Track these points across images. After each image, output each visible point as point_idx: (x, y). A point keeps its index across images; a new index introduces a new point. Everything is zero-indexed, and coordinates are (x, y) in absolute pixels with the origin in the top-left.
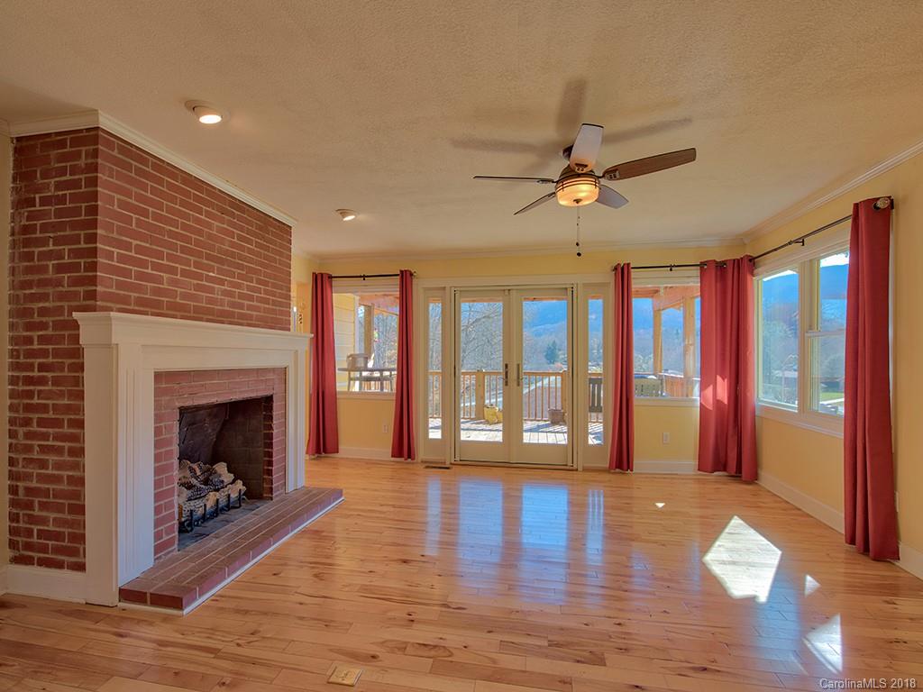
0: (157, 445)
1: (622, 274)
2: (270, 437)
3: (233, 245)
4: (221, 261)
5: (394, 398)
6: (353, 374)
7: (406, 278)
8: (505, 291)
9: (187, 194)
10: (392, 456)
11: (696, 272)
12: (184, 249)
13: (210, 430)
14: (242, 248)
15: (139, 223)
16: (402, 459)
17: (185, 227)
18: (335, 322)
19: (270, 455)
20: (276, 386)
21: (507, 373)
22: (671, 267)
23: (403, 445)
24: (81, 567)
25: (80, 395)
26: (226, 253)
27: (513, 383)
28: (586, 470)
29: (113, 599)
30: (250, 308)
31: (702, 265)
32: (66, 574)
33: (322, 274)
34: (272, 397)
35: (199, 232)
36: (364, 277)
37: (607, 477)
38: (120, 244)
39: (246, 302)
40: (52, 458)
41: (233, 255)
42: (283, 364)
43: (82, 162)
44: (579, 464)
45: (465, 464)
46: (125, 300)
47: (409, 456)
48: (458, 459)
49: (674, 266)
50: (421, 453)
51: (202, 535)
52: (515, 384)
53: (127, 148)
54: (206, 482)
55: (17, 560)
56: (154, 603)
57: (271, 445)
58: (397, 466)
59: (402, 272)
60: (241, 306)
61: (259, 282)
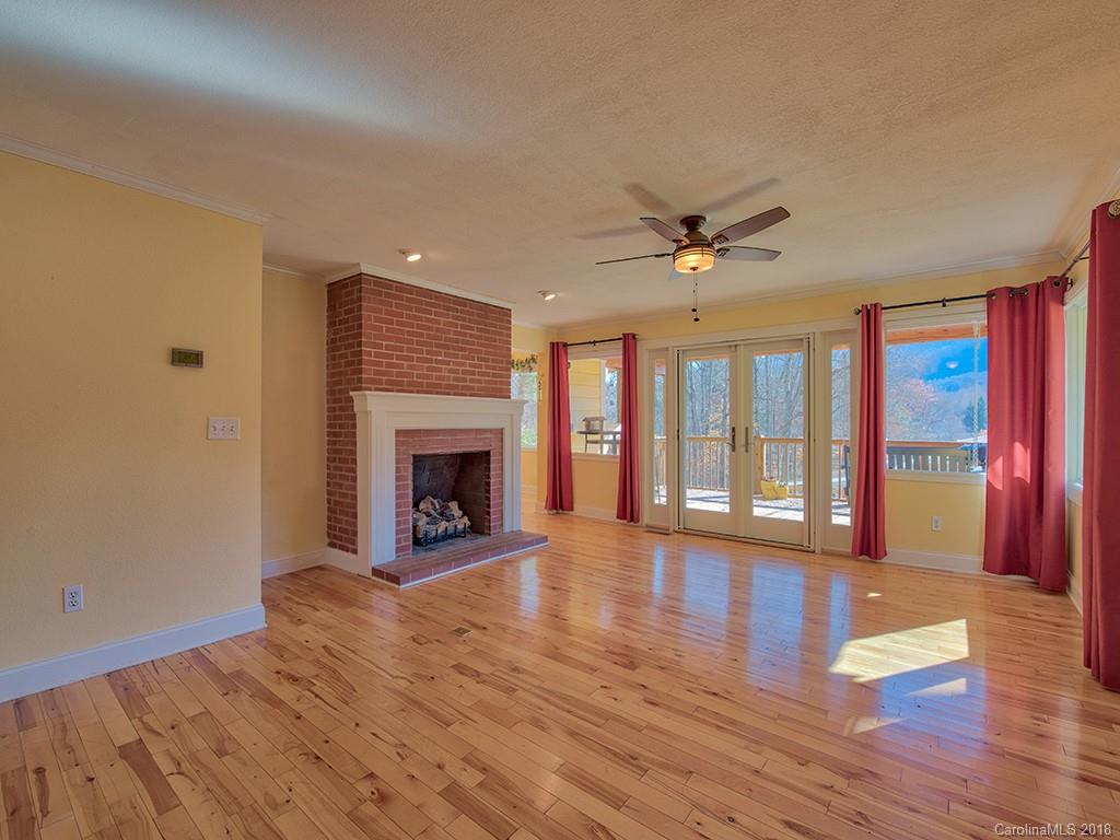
0: (398, 479)
1: (870, 317)
2: (488, 484)
3: (456, 333)
4: (447, 347)
5: (618, 460)
6: (590, 437)
7: (629, 342)
8: (733, 347)
9: (420, 302)
10: (618, 517)
11: (982, 305)
12: (418, 343)
13: (448, 475)
14: (465, 335)
15: (388, 330)
16: (625, 522)
17: (419, 327)
18: (570, 387)
19: (488, 499)
20: (493, 444)
21: (734, 436)
22: (944, 302)
23: (628, 508)
24: (355, 552)
25: (355, 444)
26: (451, 340)
27: (741, 449)
28: (824, 553)
29: (369, 574)
30: (472, 381)
31: (989, 295)
32: (350, 555)
33: (558, 343)
34: (489, 452)
35: (430, 329)
36: (594, 342)
37: (851, 563)
38: (375, 346)
39: (468, 377)
40: (345, 482)
41: (457, 341)
42: (501, 426)
43: (355, 297)
44: (817, 546)
45: (687, 533)
46: (379, 382)
47: (632, 520)
48: (682, 527)
49: (948, 301)
50: (646, 518)
51: (432, 549)
52: (743, 449)
53: (379, 281)
54: (442, 514)
55: (332, 545)
56: (388, 580)
57: (488, 491)
58: (621, 527)
59: (624, 335)
60: (465, 380)
61: (480, 359)
